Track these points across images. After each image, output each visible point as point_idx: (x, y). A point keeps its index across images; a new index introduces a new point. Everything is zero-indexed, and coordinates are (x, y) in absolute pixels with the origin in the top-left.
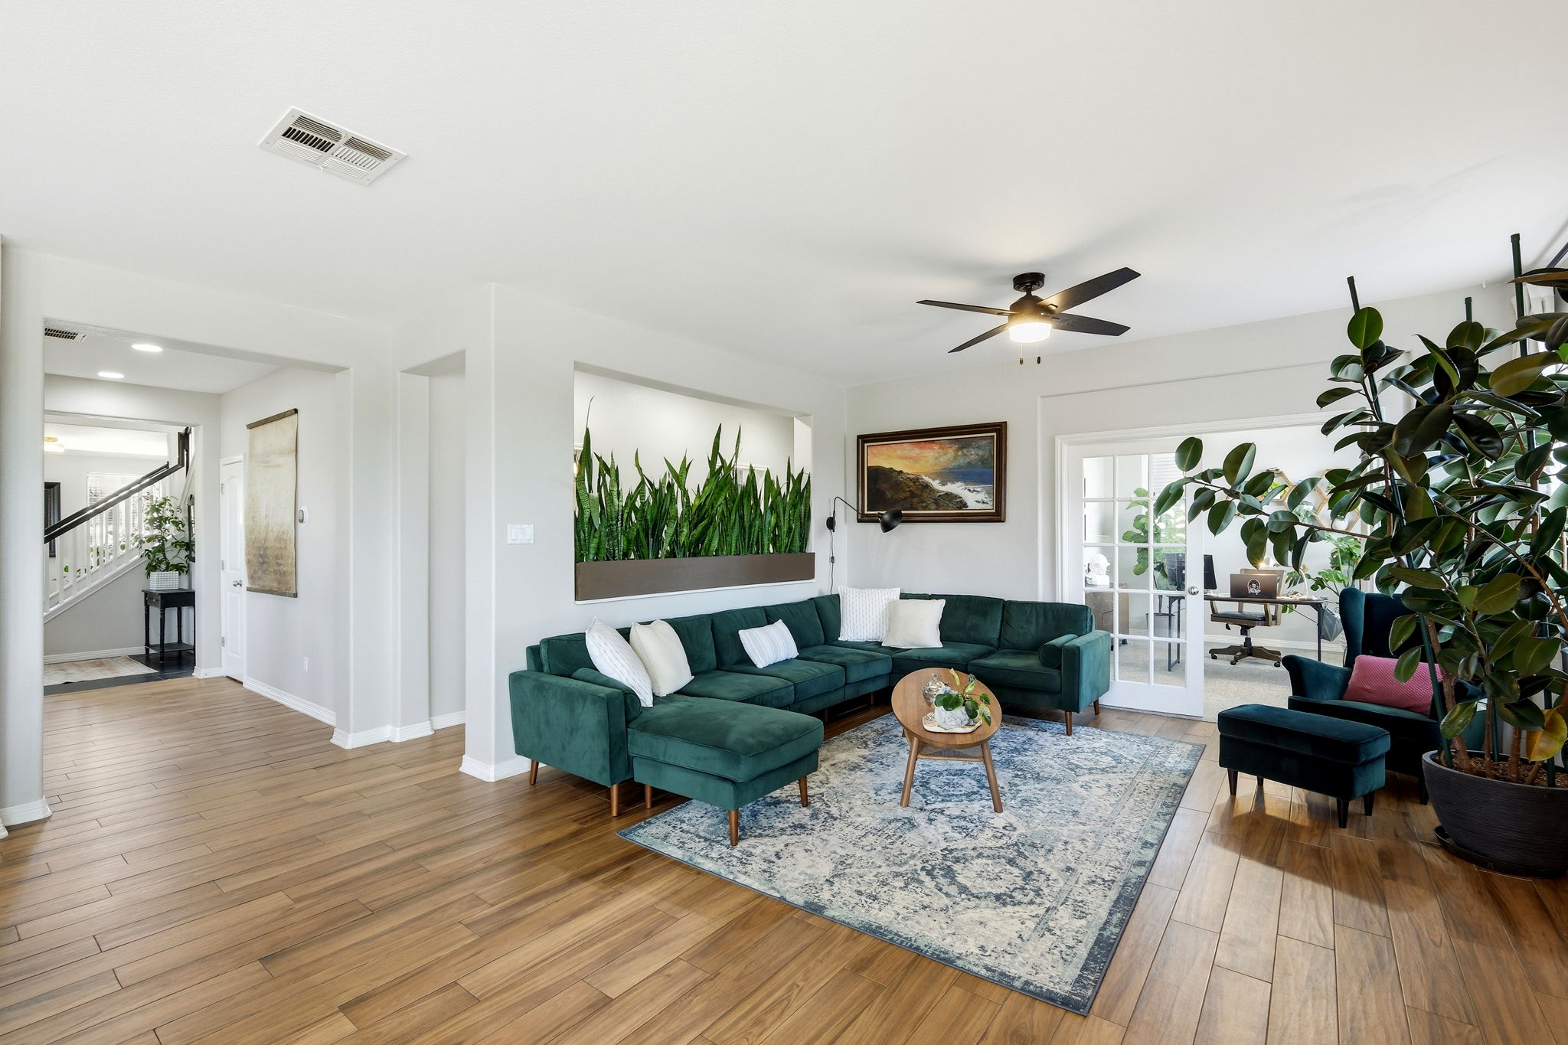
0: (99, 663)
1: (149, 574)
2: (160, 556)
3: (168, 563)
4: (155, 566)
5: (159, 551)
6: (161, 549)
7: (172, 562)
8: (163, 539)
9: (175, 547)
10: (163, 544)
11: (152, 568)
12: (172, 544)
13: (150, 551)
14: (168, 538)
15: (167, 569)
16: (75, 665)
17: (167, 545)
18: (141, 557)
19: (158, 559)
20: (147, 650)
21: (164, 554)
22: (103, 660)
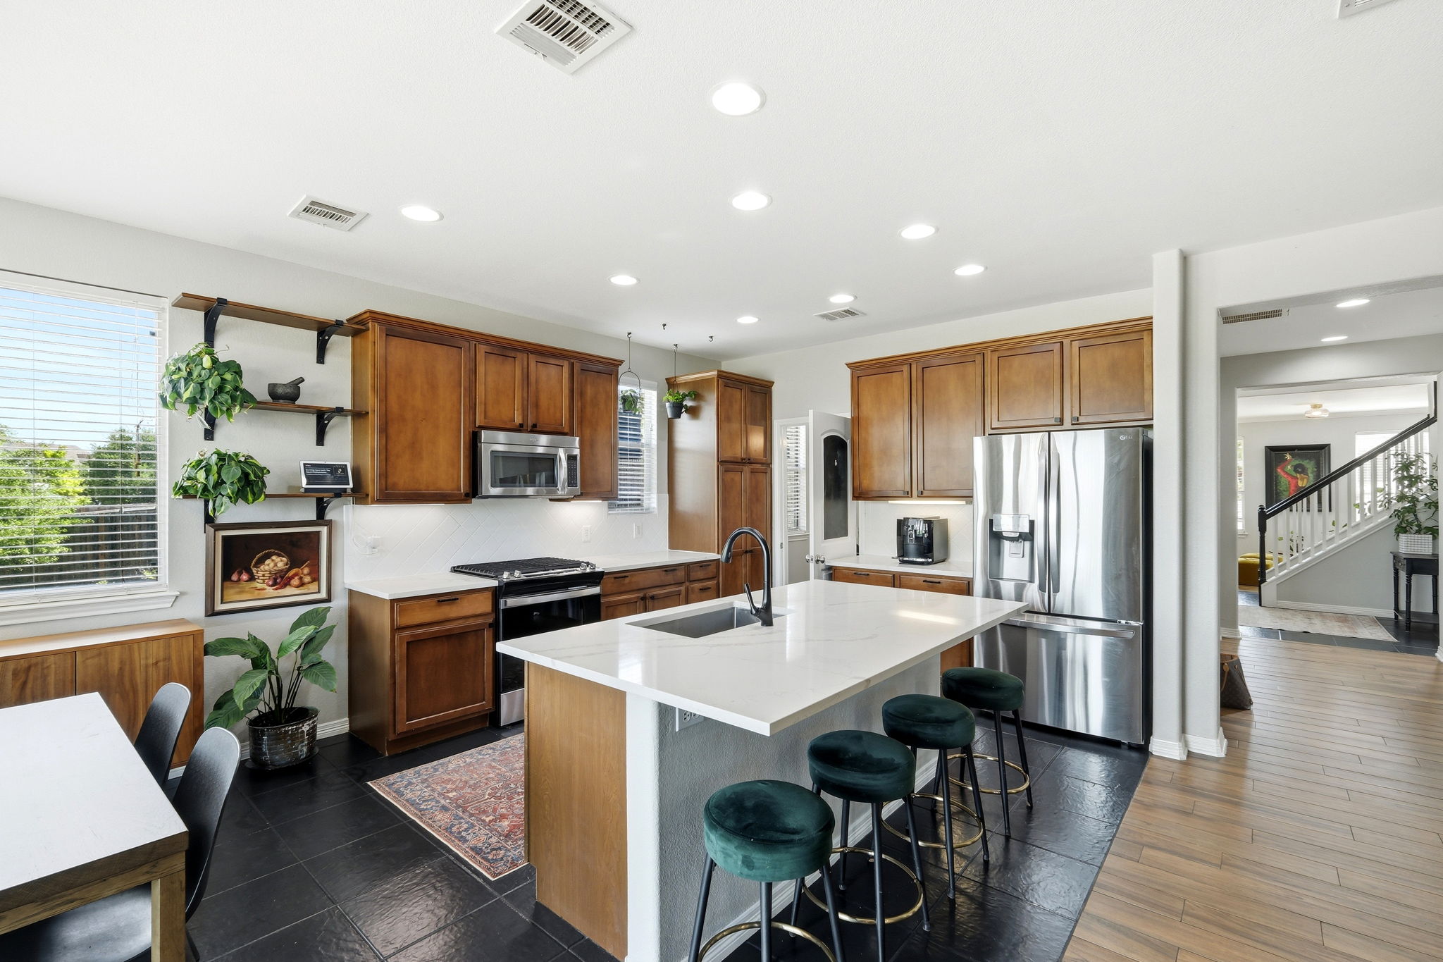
0: (1344, 618)
1: (1398, 536)
2: (1410, 517)
3: (1419, 526)
4: (1405, 528)
5: (1409, 512)
6: (1412, 510)
7: (1425, 525)
8: (1414, 500)
9: (1429, 507)
10: (1415, 505)
11: (1402, 529)
12: (1426, 504)
13: (1399, 511)
14: (1421, 498)
15: (1418, 532)
16: (1321, 616)
17: (1420, 506)
18: (1390, 517)
19: (1407, 520)
20: (1396, 616)
21: (1415, 515)
22: (1349, 616)
